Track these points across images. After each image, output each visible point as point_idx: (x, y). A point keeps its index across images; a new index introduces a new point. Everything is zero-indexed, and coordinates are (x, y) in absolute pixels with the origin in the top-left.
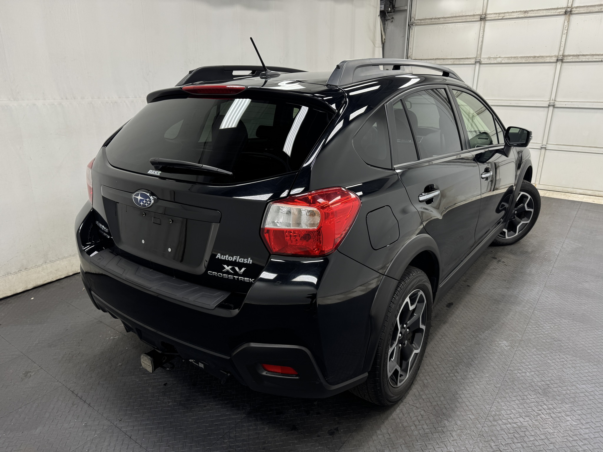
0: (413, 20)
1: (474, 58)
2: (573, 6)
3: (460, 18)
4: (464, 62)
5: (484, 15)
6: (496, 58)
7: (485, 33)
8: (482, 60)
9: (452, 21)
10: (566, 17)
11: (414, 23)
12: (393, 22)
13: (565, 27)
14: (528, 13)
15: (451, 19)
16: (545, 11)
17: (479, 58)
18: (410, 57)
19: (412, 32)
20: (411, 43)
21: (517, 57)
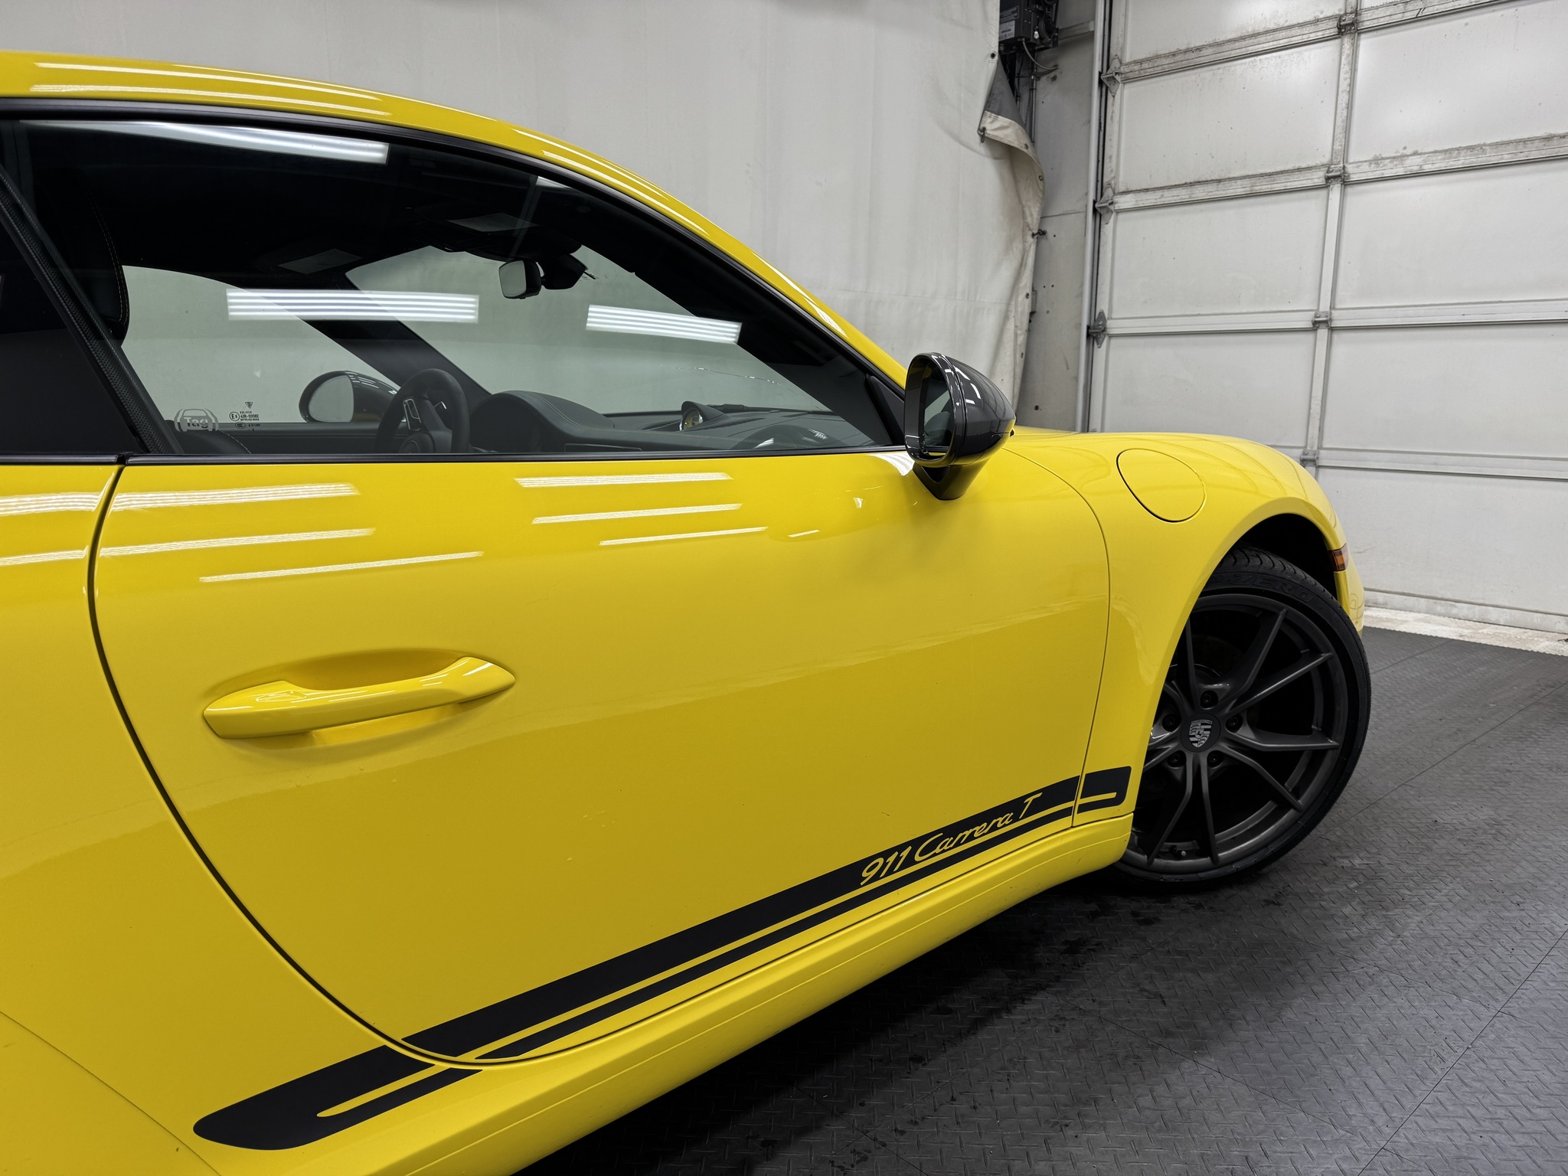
0: (1115, 64)
1: (1324, 165)
3: (1269, 37)
4: (1289, 184)
5: (1351, 13)
6: (1403, 157)
7: (1359, 73)
8: (1350, 169)
9: (1244, 51)
11: (1116, 73)
12: (1058, 79)
15: (1237, 45)
17: (1341, 165)
18: (1109, 184)
19: (1113, 105)
20: (1111, 140)
21: (1479, 145)
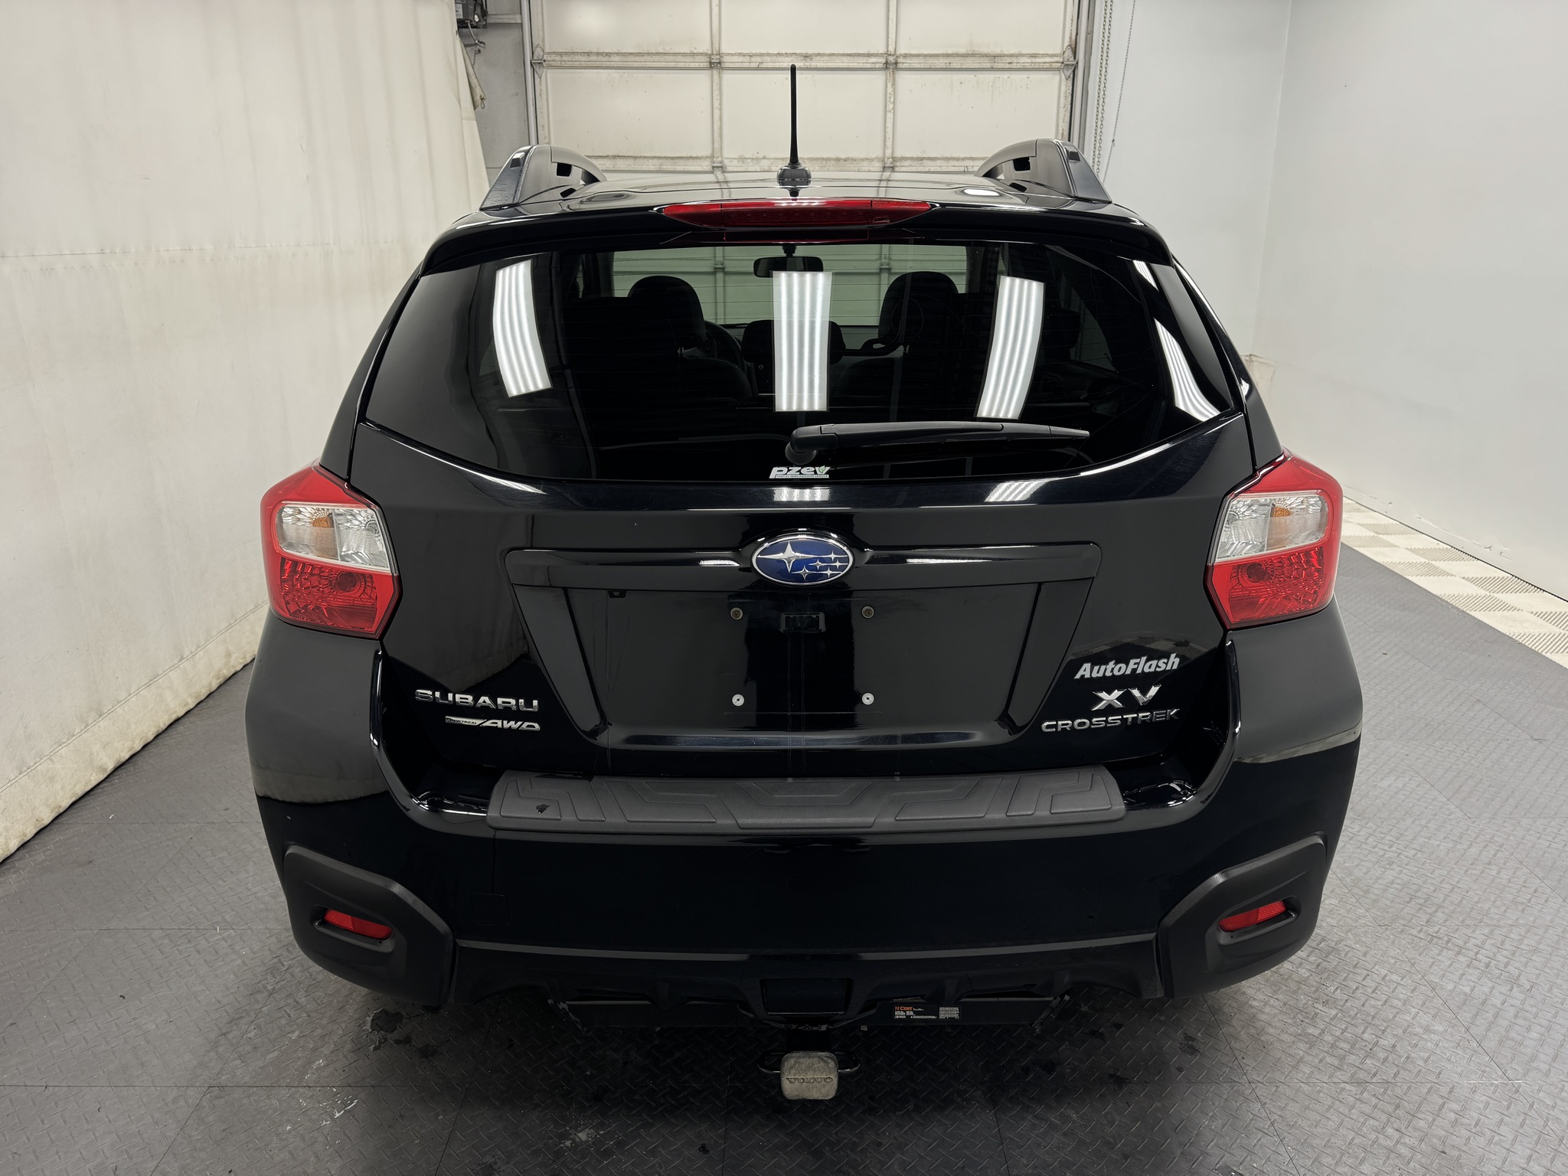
0: (538, 52)
1: (707, 157)
2: (898, 53)
3: (662, 58)
4: (686, 167)
5: (716, 55)
6: (758, 159)
7: (724, 97)
8: (726, 162)
9: (642, 65)
10: (888, 75)
11: (543, 61)
13: (888, 95)
14: (811, 59)
15: (638, 59)
16: (845, 59)
17: (720, 159)
19: (540, 85)
20: (541, 112)
